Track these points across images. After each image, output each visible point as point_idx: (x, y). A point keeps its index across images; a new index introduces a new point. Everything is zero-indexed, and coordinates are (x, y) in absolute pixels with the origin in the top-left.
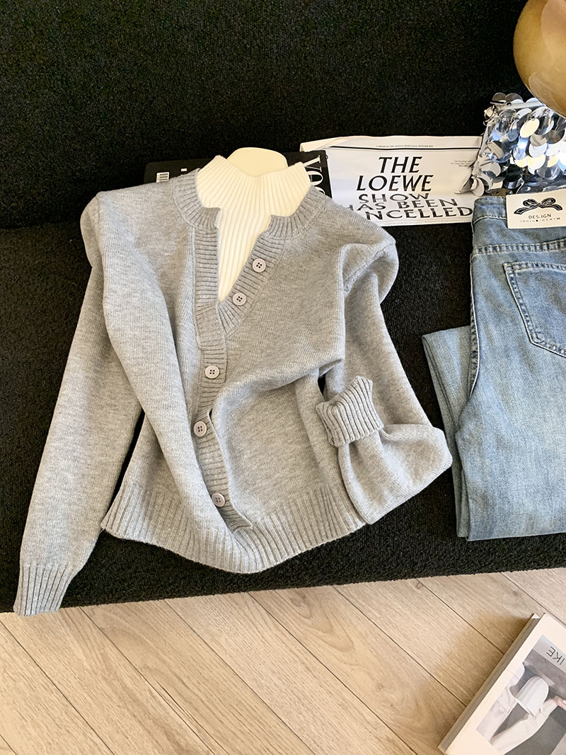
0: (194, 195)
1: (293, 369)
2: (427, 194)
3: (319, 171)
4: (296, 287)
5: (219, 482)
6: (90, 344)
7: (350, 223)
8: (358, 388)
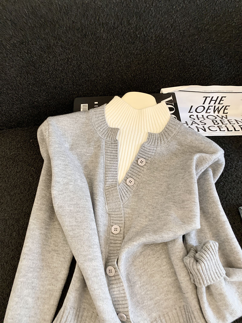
0: (103, 120)
1: (169, 236)
2: (226, 116)
3: (172, 105)
4: (163, 175)
5: (123, 306)
6: (42, 212)
7: (196, 139)
8: (211, 250)
